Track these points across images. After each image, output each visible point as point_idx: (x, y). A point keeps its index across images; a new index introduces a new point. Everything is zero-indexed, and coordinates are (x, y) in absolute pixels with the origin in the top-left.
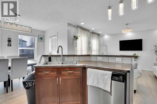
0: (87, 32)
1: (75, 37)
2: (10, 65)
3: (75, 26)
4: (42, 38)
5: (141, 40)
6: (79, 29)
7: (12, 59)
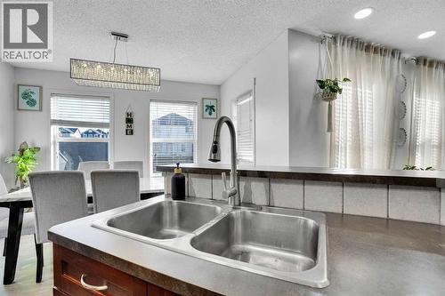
0: (388, 59)
1: (322, 84)
2: (89, 191)
3: (322, 40)
4: (212, 107)
6: (346, 50)
7: (92, 173)
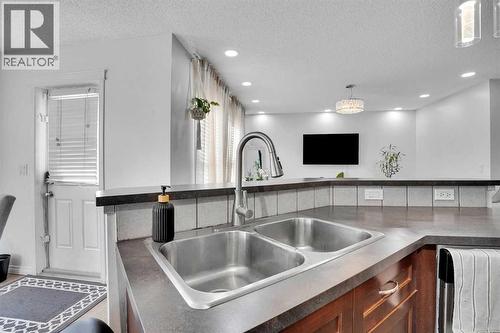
5: (357, 135)
